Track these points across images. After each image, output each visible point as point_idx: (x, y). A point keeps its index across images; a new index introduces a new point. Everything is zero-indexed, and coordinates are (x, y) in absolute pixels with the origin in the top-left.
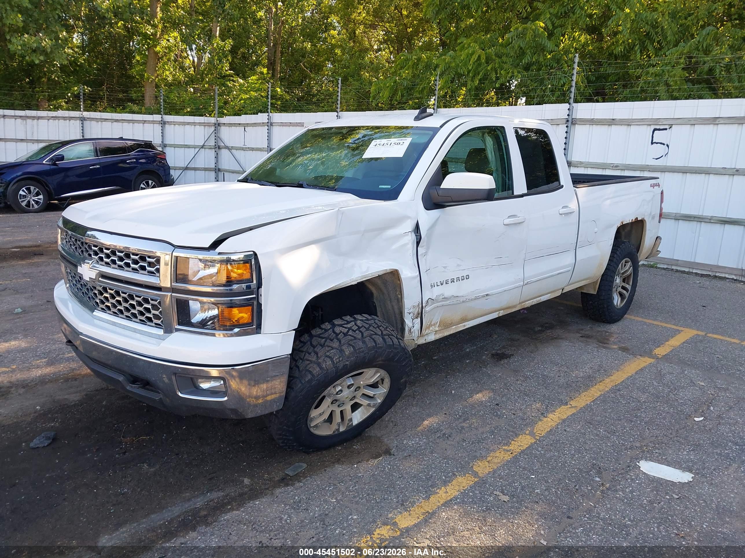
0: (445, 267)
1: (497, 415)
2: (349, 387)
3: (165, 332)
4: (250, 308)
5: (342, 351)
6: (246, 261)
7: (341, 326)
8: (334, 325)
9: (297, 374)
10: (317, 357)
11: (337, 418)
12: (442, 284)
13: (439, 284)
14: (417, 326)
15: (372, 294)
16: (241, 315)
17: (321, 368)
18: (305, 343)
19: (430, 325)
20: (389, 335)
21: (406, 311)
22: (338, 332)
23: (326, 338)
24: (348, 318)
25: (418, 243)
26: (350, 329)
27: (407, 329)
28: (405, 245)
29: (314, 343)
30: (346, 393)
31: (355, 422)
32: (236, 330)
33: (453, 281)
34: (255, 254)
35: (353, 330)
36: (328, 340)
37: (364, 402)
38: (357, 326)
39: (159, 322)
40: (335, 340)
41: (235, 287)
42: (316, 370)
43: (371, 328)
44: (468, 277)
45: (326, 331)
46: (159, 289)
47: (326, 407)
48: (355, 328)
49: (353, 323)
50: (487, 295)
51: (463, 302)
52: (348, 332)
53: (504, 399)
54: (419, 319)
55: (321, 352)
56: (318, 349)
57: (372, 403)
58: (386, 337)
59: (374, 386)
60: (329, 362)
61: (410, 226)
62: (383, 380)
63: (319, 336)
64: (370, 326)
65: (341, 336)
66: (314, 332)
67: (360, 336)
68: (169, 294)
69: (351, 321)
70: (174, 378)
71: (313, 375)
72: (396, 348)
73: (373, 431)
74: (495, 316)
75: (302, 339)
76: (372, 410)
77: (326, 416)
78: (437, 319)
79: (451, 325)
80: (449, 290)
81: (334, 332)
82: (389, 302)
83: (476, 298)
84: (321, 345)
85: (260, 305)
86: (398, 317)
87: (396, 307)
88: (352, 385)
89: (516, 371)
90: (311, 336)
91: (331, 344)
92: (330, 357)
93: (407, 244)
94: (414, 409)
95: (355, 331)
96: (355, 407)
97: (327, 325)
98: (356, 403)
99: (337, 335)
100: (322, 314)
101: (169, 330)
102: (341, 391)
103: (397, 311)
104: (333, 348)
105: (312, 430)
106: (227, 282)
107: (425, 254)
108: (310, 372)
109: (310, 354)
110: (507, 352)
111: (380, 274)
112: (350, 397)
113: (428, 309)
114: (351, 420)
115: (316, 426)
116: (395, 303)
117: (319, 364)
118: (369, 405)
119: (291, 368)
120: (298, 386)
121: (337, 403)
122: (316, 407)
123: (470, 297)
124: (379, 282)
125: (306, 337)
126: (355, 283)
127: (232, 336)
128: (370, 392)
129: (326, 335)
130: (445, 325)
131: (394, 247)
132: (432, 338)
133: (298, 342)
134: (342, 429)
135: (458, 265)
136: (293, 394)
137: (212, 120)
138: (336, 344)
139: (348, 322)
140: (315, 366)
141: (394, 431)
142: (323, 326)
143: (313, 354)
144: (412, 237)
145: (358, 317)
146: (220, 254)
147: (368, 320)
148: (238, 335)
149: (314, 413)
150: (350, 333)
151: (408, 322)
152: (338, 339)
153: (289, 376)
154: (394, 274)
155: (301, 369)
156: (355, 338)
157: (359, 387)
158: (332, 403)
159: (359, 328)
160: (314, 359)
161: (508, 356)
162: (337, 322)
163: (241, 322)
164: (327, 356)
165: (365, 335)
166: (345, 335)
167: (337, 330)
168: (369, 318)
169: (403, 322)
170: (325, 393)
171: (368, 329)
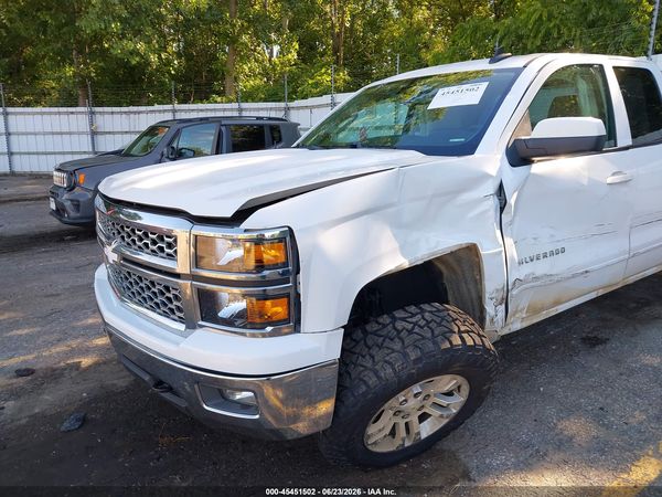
0: (535, 239)
1: (604, 425)
2: (416, 395)
3: (187, 327)
4: (286, 299)
5: (405, 355)
6: (281, 239)
7: (404, 319)
8: (394, 319)
9: (347, 383)
10: (374, 361)
11: (402, 432)
12: (532, 260)
13: (528, 260)
14: (501, 314)
15: (441, 273)
16: (275, 309)
17: (379, 377)
18: (357, 342)
19: (516, 312)
20: (467, 332)
21: (487, 296)
22: (400, 328)
23: (386, 337)
24: (413, 309)
25: (502, 209)
26: (415, 324)
27: (488, 318)
28: (486, 211)
29: (370, 343)
30: (413, 403)
31: (424, 435)
32: (269, 329)
33: (545, 256)
34: (291, 230)
35: (419, 326)
36: (387, 340)
37: (435, 412)
38: (424, 319)
39: (181, 315)
40: (396, 340)
41: (266, 273)
42: (372, 381)
43: (444, 323)
44: (563, 250)
45: (384, 326)
46: (178, 276)
47: (386, 421)
48: (422, 323)
49: (419, 316)
50: (587, 272)
51: (558, 281)
52: (413, 328)
53: (609, 401)
54: (504, 306)
55: (379, 355)
56: (374, 351)
57: (445, 414)
58: (465, 335)
59: (449, 394)
60: (389, 371)
61: (491, 188)
62: (459, 387)
63: (375, 333)
64: (443, 319)
65: (403, 334)
66: (368, 327)
67: (429, 335)
68: (189, 282)
69: (417, 314)
70: (196, 386)
71: (368, 386)
72: (478, 350)
73: (446, 444)
74: (593, 295)
75: (354, 337)
76: (445, 421)
77: (387, 431)
78: (524, 303)
79: (542, 309)
80: (541, 268)
81: (395, 328)
82: (464, 284)
83: (574, 276)
84: (378, 345)
85: (298, 295)
86: (476, 303)
87: (473, 291)
88: (420, 393)
89: (617, 362)
90: (365, 332)
91: (391, 346)
92: (389, 363)
93: (489, 210)
94: (495, 413)
95: (422, 328)
96: (423, 417)
97: (385, 319)
98: (425, 413)
99: (399, 332)
100: (380, 299)
101: (191, 326)
102: (406, 401)
103: (474, 295)
104: (393, 351)
105: (370, 448)
106: (257, 267)
107: (511, 223)
108: (365, 382)
109: (363, 357)
110: (602, 336)
111: (454, 250)
112: (418, 407)
113: (514, 292)
114: (419, 433)
115: (375, 443)
116: (471, 287)
117: (376, 373)
118: (441, 416)
119: (340, 375)
120: (350, 400)
121: (402, 414)
122: (375, 422)
123: (565, 275)
124: (451, 260)
125: (358, 334)
126: (421, 262)
127: (264, 336)
128: (443, 401)
129: (384, 332)
130: (533, 310)
131: (471, 214)
132: (517, 326)
133: (348, 341)
134: (407, 444)
135: (552, 236)
136: (343, 410)
137: (282, 105)
138: (397, 346)
139: (413, 315)
140: (371, 374)
141: (471, 443)
142: (381, 320)
143: (368, 357)
144: (493, 202)
145: (426, 307)
146: (246, 231)
147: (439, 311)
148: (271, 335)
149: (372, 429)
150: (417, 330)
151: (489, 308)
152: (400, 338)
153: (339, 385)
154: (471, 251)
155: (353, 376)
156: (424, 338)
157: (429, 395)
158: (394, 414)
159: (428, 322)
160: (369, 365)
161: (604, 341)
162: (399, 314)
163: (274, 318)
164: (386, 362)
165: (436, 333)
166: (410, 332)
167: (399, 325)
168: (441, 308)
169: (482, 310)
170: (386, 405)
171: (439, 325)
